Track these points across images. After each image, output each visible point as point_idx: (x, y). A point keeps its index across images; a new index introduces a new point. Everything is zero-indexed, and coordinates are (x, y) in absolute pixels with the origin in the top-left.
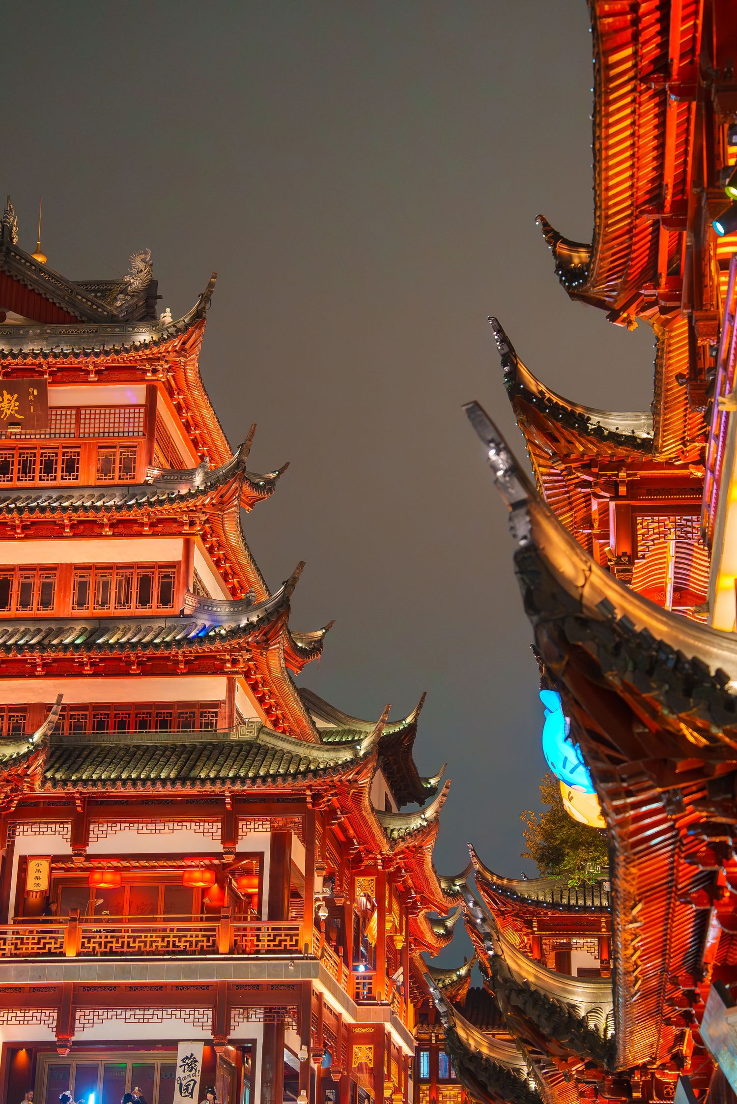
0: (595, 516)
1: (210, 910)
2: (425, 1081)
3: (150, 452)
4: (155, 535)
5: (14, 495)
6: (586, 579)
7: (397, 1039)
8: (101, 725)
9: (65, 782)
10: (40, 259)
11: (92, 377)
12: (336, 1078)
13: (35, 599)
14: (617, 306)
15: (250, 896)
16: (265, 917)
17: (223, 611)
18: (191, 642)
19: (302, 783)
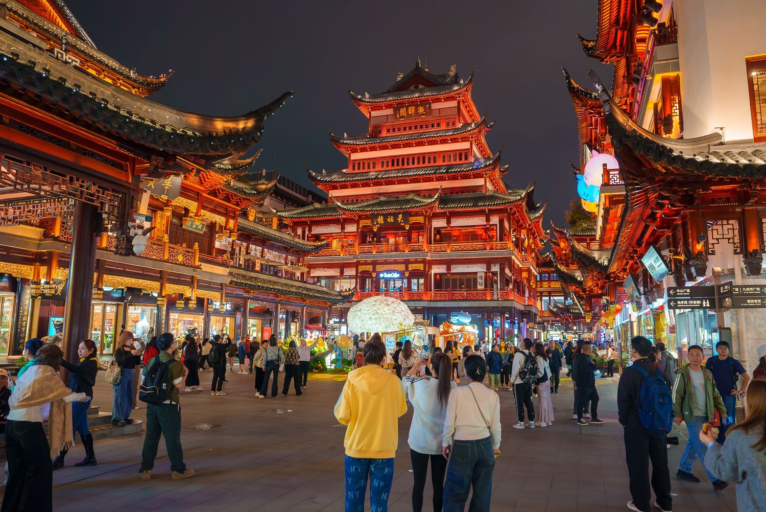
0: (593, 123)
1: (483, 240)
2: (538, 281)
3: (459, 119)
4: (462, 141)
5: (424, 134)
6: (627, 123)
7: (533, 271)
8: (452, 193)
9: (444, 208)
10: (427, 70)
11: (443, 100)
12: (518, 280)
13: (432, 161)
14: (603, 57)
15: (493, 236)
16: (498, 241)
17: (482, 160)
18: (474, 169)
19: (506, 206)
